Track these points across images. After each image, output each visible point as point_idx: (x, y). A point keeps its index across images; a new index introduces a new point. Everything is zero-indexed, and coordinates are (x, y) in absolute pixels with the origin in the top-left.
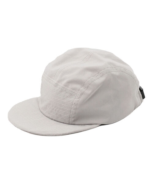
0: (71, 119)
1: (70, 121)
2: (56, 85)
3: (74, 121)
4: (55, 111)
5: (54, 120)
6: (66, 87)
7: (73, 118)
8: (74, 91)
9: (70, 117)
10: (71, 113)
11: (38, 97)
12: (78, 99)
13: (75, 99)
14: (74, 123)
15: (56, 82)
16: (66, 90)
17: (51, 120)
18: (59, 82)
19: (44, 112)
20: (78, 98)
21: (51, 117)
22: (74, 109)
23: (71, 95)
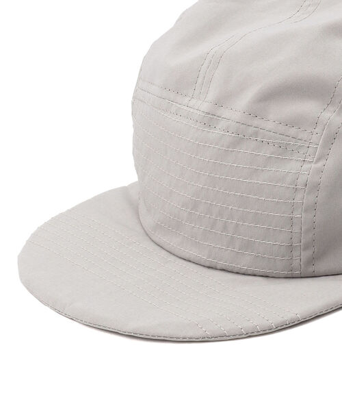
0: (296, 253)
1: (296, 263)
2: (210, 119)
3: (312, 260)
4: (225, 228)
5: (223, 270)
6: (256, 122)
7: (306, 248)
8: (293, 131)
9: (291, 248)
10: (296, 229)
11: (126, 185)
12: (320, 164)
13: (306, 166)
14: (311, 269)
15: (205, 107)
16: (256, 134)
17: (206, 270)
18: (219, 103)
19: (173, 242)
20: (319, 160)
21: (203, 256)
22: (306, 211)
23: (284, 149)
